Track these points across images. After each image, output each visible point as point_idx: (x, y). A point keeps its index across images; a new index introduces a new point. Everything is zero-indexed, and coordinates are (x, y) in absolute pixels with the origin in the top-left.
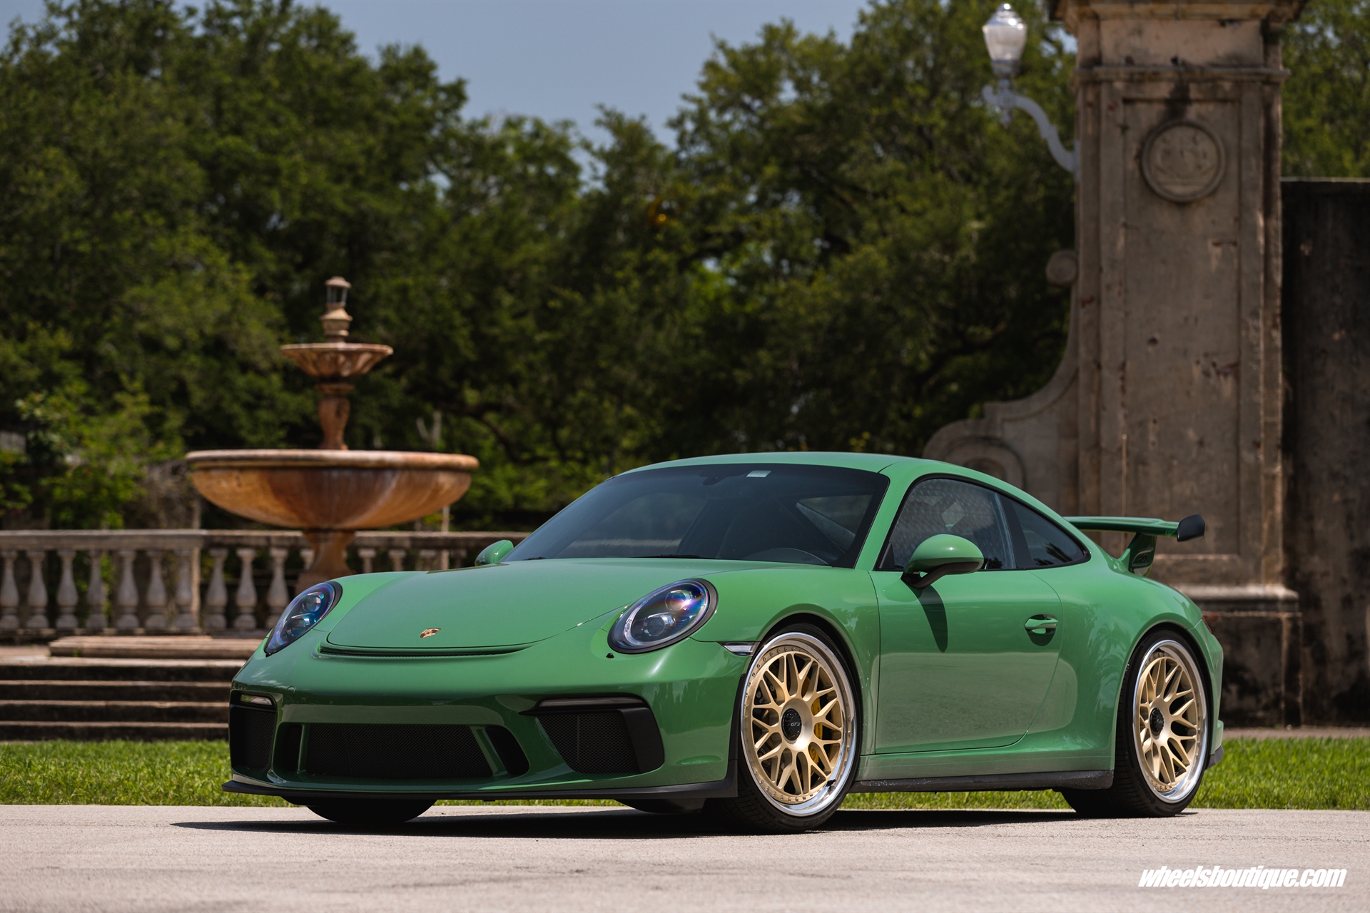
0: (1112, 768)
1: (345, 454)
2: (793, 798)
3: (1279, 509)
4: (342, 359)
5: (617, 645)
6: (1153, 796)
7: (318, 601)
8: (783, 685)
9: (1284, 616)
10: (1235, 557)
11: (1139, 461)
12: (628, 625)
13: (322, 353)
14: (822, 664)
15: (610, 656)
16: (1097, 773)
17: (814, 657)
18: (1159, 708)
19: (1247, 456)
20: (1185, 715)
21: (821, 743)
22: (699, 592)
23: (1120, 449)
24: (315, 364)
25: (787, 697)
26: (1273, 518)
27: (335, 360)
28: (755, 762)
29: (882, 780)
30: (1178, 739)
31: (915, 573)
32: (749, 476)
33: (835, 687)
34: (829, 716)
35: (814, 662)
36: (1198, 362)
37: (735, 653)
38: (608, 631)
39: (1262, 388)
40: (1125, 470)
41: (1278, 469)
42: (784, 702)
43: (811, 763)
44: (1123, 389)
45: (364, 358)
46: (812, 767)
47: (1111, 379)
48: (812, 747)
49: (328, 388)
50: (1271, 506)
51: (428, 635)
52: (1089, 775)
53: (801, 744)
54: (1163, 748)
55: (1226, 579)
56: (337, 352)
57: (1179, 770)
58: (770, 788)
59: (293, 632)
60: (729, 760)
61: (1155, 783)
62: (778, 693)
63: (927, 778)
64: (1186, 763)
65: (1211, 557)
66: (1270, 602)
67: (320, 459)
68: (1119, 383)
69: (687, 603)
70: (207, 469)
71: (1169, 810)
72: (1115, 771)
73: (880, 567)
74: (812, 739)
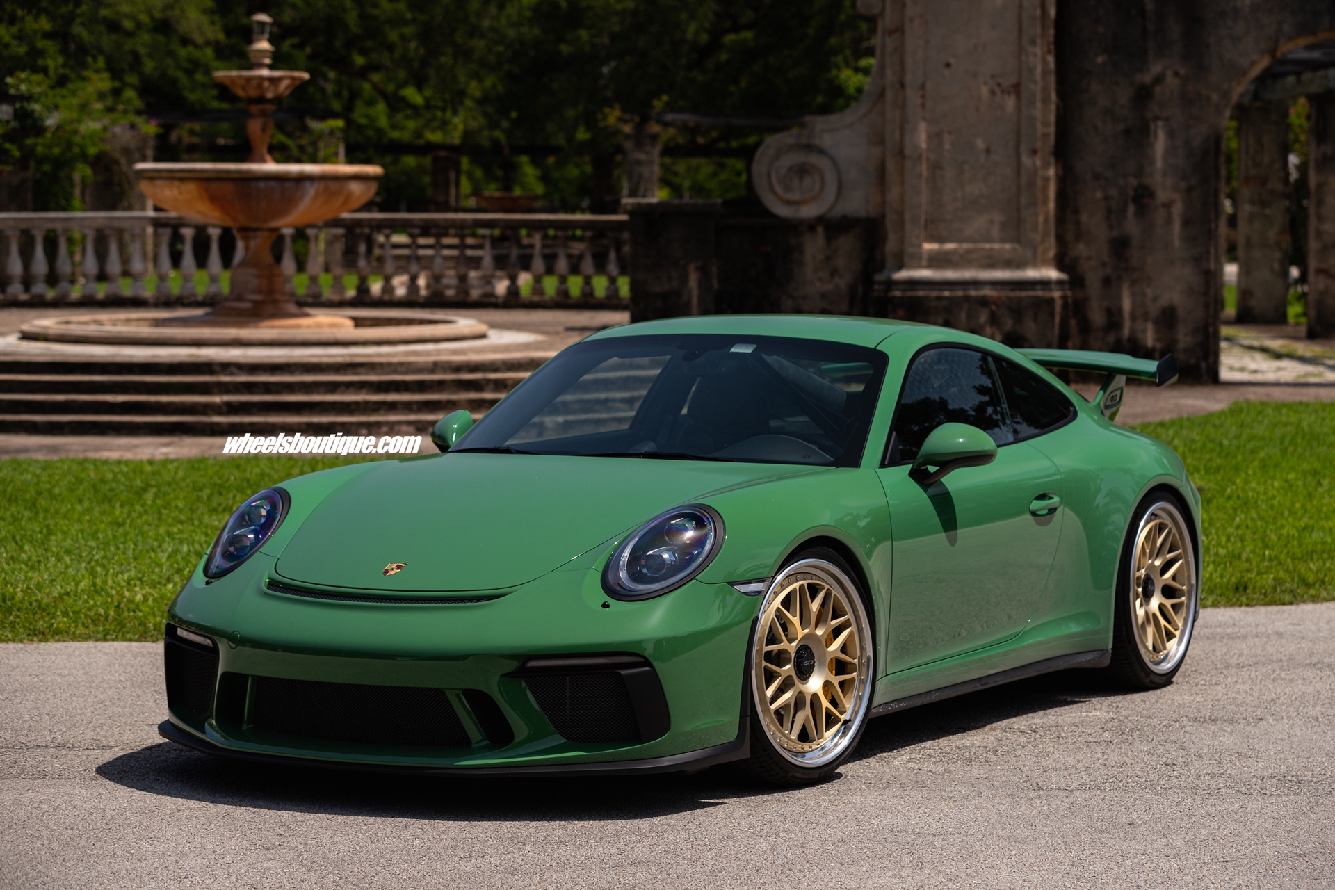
0: (1110, 646)
1: (271, 167)
2: (806, 747)
3: (1052, 205)
4: (266, 84)
5: (613, 590)
6: (1148, 670)
7: (264, 512)
8: (796, 620)
9: (1057, 294)
10: (1017, 246)
11: (936, 167)
12: (624, 561)
13: (249, 79)
14: (837, 592)
15: (605, 605)
16: (1096, 653)
17: (827, 584)
18: (1150, 573)
19: (1027, 161)
20: (1174, 578)
21: (836, 680)
22: (704, 521)
23: (920, 156)
24: (244, 88)
25: (801, 633)
26: (1047, 214)
27: (260, 86)
28: (766, 710)
29: (892, 702)
30: (1168, 603)
31: (923, 468)
32: (733, 350)
33: (849, 616)
34: (843, 649)
35: (828, 589)
36: (985, 83)
37: (745, 593)
38: (601, 570)
39: (1039, 105)
40: (925, 173)
41: (1051, 172)
42: (796, 639)
43: (825, 704)
44: (923, 106)
45: (285, 83)
46: (827, 708)
47: (913, 96)
48: (827, 685)
49: (254, 109)
50: (1045, 202)
51: (392, 572)
52: (1089, 657)
53: (815, 684)
54: (1154, 615)
55: (1009, 264)
56: (262, 78)
57: (1170, 636)
58: (782, 738)
59: (236, 550)
60: (740, 718)
61: (1148, 654)
62: (790, 628)
63: (936, 690)
64: (1175, 627)
65: (996, 246)
66: (1045, 284)
67: (248, 172)
68: (919, 101)
69: (689, 534)
70: (152, 179)
71: (1162, 681)
72: (1113, 649)
73: (886, 462)
74: (826, 677)
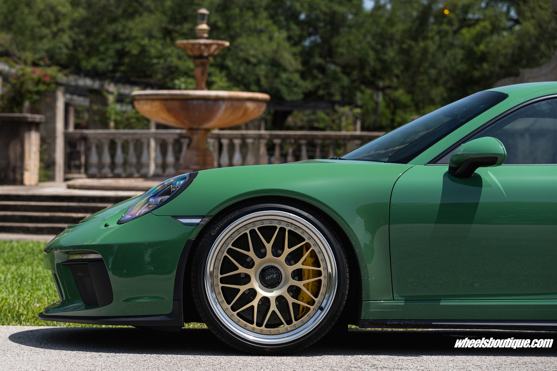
4: (203, 47)
13: (193, 45)
15: (106, 226)
24: (191, 50)
27: (200, 48)
45: (214, 48)
49: (197, 62)
56: (200, 44)
